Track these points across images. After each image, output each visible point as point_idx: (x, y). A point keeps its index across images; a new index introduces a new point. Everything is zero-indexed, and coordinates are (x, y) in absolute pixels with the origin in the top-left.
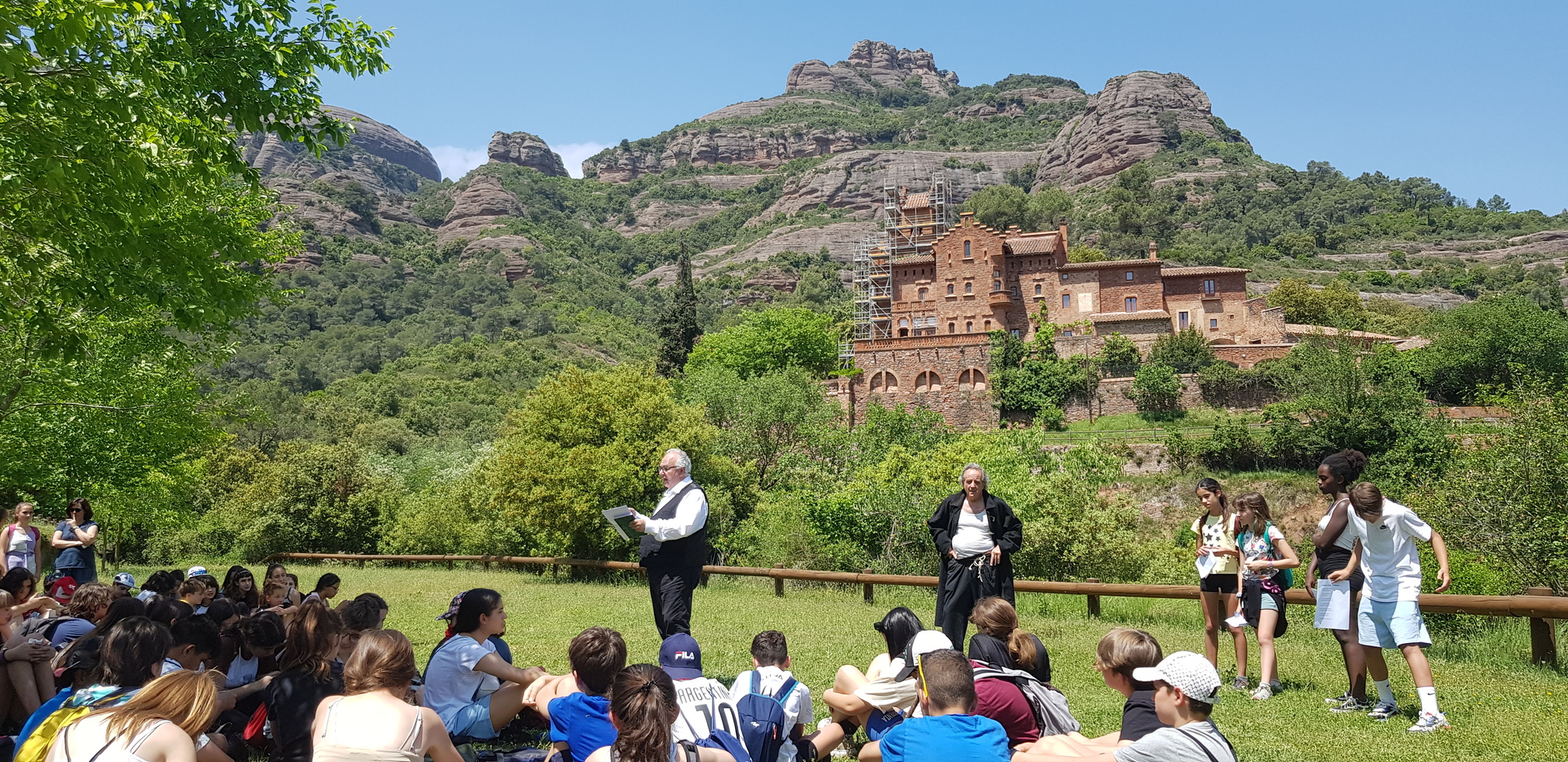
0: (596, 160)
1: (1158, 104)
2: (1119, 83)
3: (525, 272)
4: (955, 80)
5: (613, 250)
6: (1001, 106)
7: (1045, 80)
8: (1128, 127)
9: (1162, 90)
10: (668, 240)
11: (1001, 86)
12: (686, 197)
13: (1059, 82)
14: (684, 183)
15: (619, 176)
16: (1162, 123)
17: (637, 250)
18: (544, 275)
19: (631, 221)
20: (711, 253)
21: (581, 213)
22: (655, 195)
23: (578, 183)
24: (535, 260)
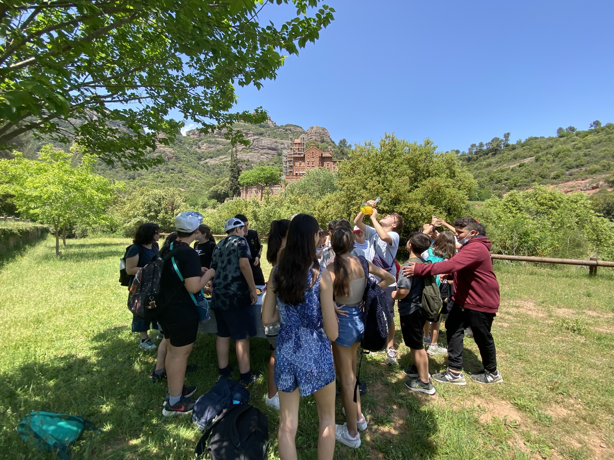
0: (189, 132)
1: (320, 133)
2: (312, 128)
3: (172, 158)
4: (275, 123)
5: (195, 154)
6: (286, 130)
7: (295, 126)
8: (314, 138)
9: (321, 131)
10: (209, 153)
11: (286, 126)
12: (214, 143)
13: (298, 127)
14: (213, 140)
15: (196, 136)
16: (321, 138)
17: (202, 155)
18: (178, 159)
19: (199, 148)
20: (221, 157)
21: (186, 145)
22: (205, 142)
23: (184, 137)
24: (175, 155)
